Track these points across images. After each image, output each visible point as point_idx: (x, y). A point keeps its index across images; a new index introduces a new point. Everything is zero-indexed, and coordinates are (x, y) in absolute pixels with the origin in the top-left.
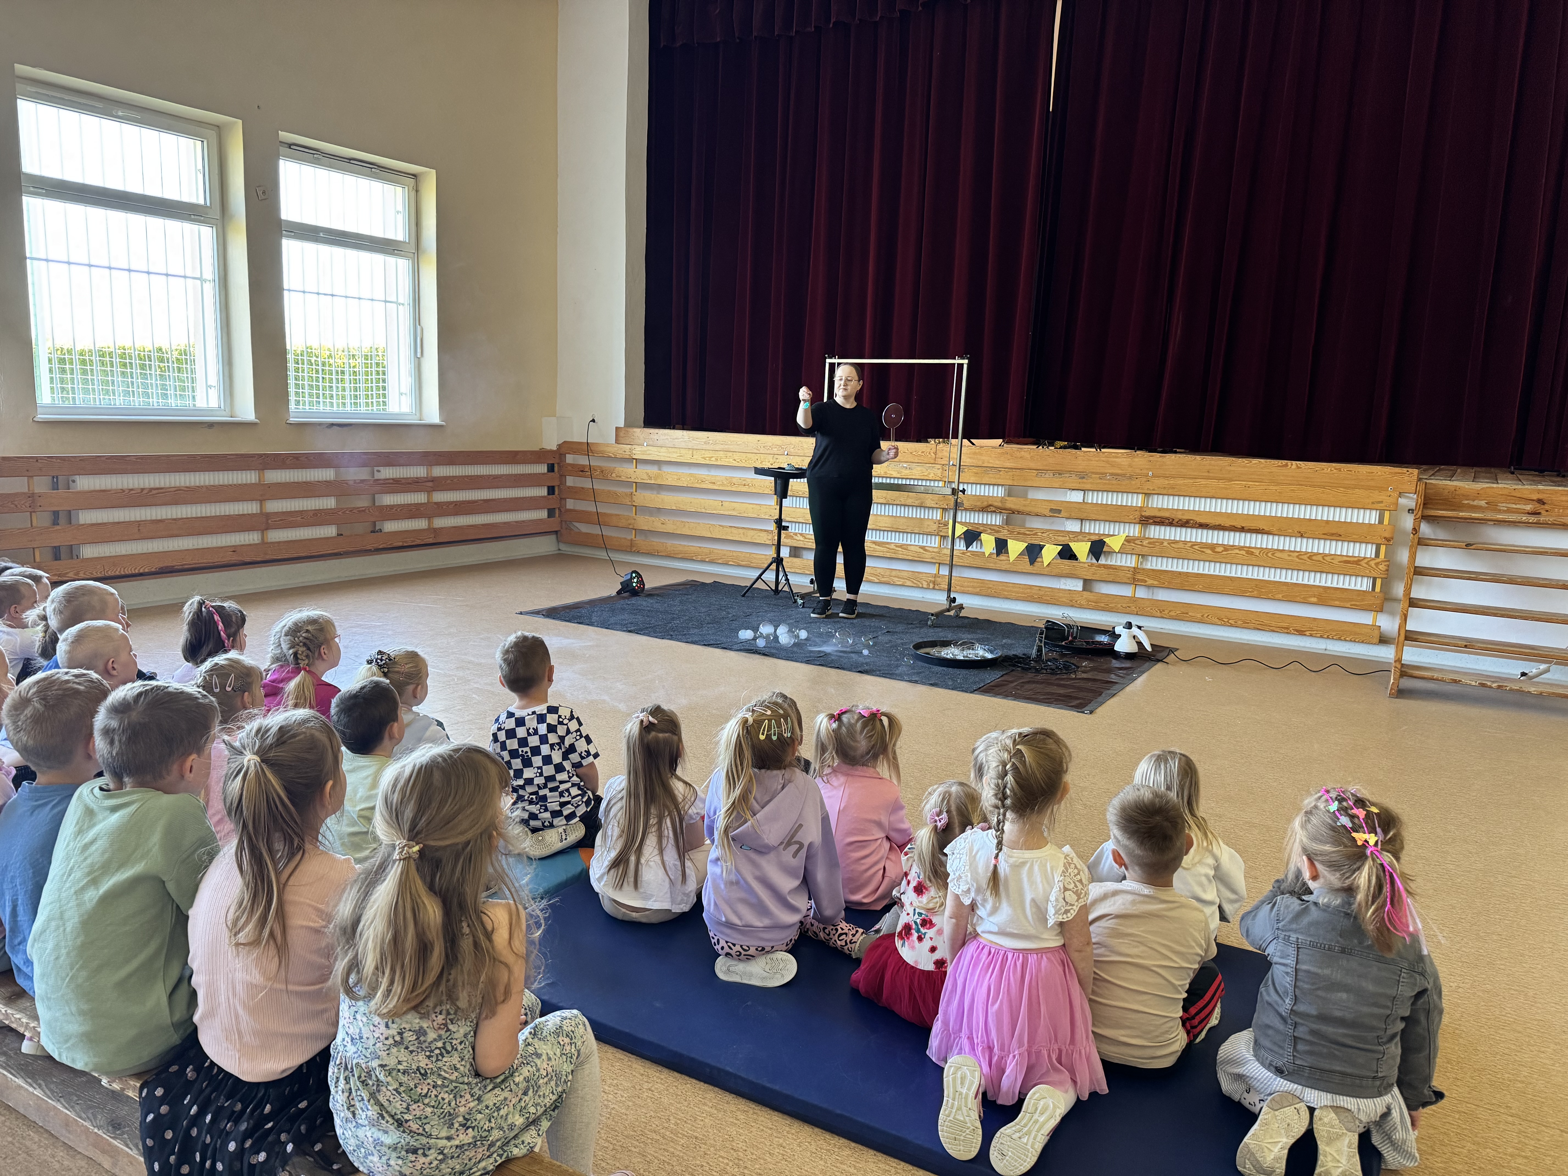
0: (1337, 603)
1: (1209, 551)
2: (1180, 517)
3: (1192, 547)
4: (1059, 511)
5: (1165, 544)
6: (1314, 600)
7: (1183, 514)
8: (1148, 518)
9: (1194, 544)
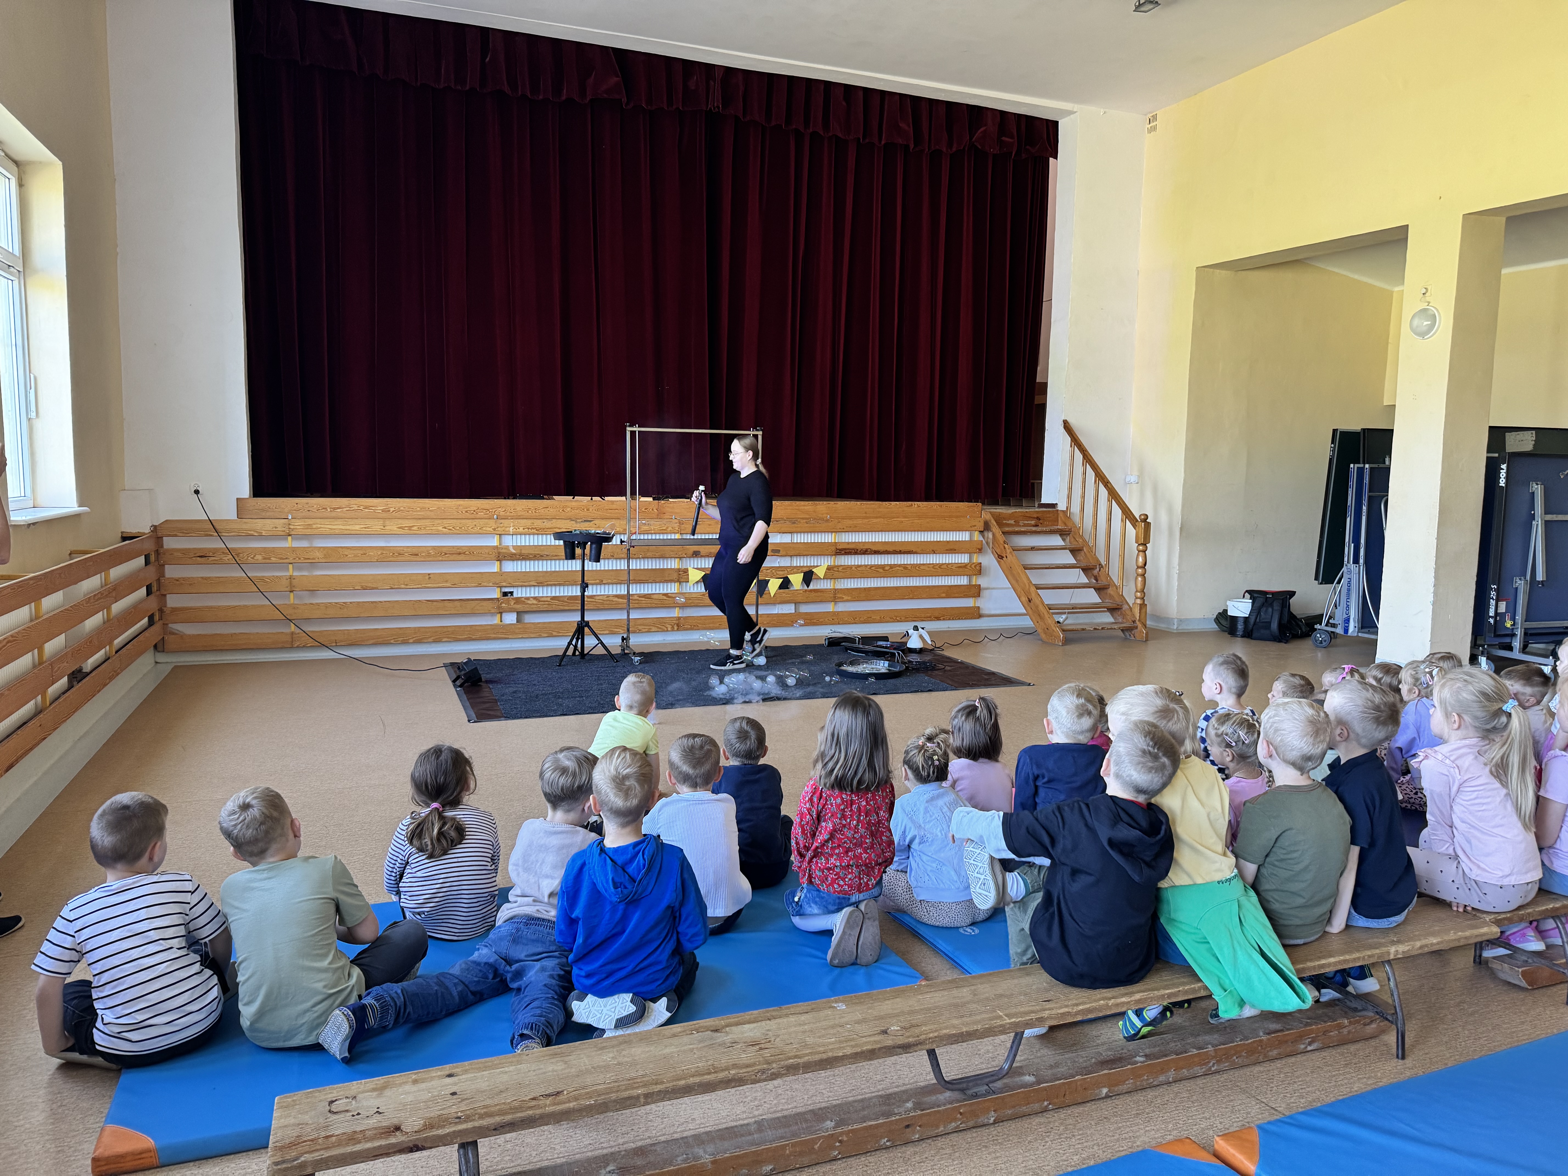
0: (956, 595)
1: (881, 570)
2: (862, 547)
3: (870, 568)
5: (853, 568)
6: (944, 595)
7: (864, 546)
8: (841, 550)
9: (872, 566)
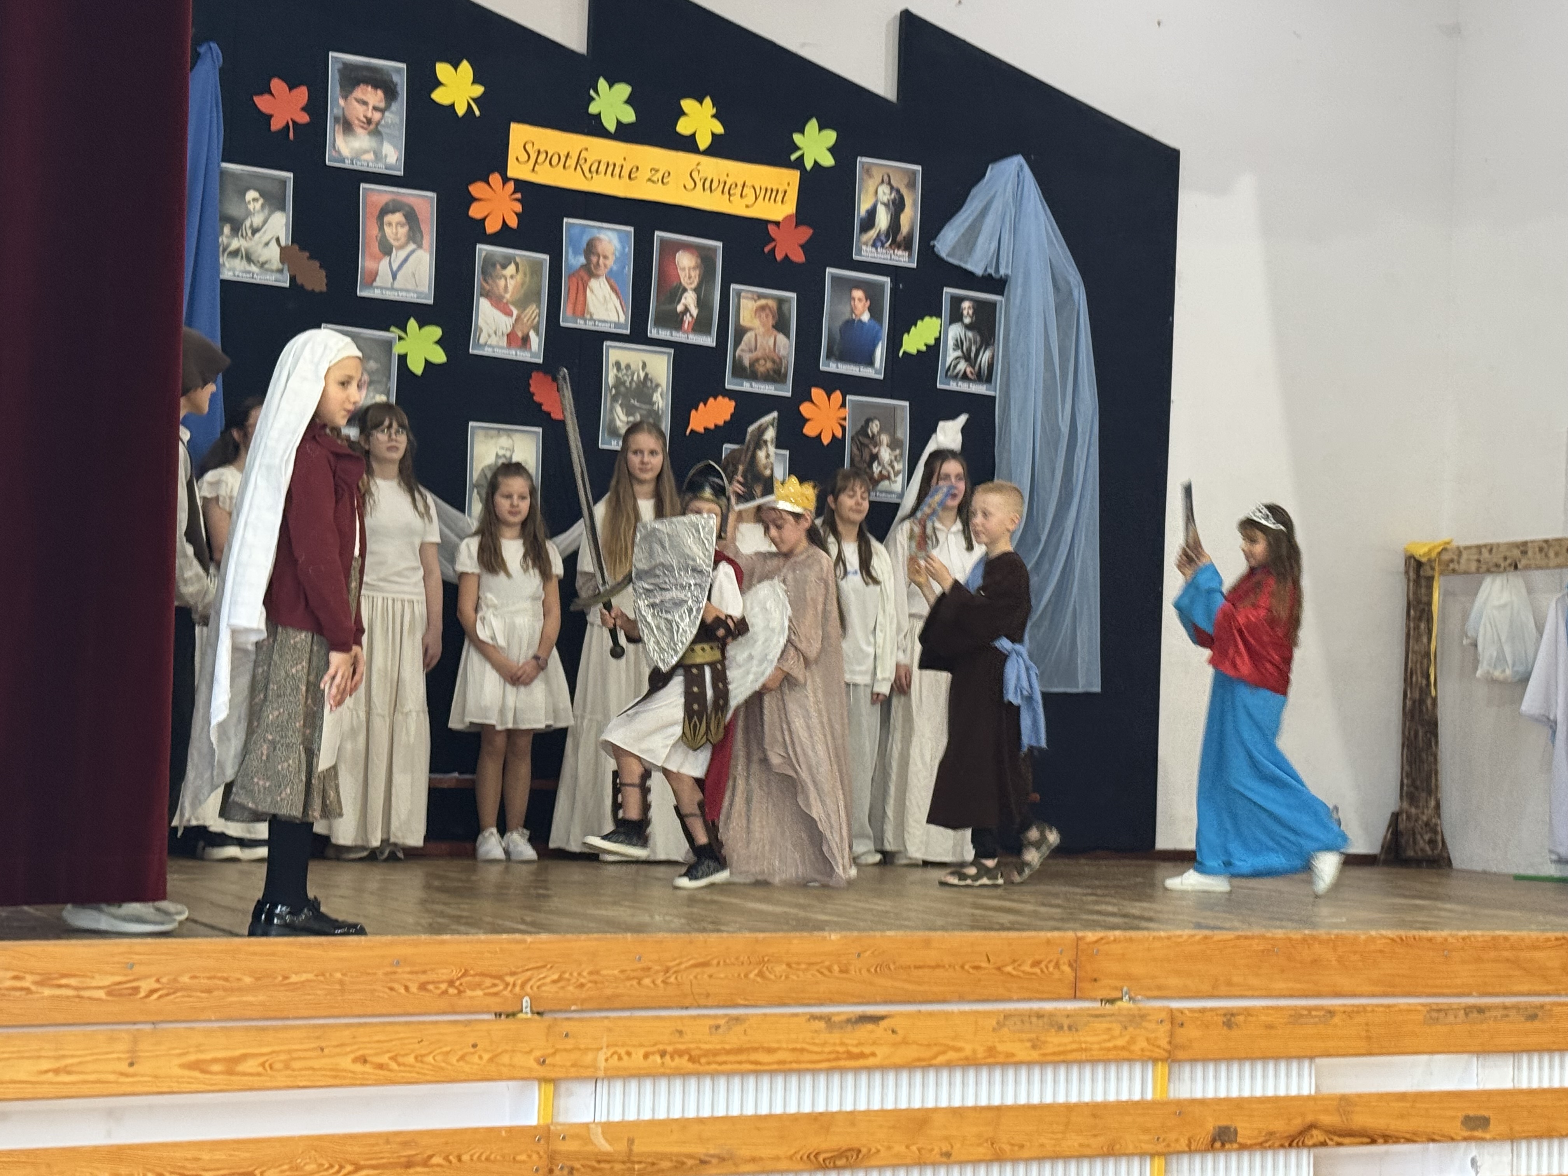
4: (1483, 1122)
